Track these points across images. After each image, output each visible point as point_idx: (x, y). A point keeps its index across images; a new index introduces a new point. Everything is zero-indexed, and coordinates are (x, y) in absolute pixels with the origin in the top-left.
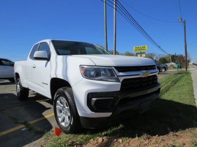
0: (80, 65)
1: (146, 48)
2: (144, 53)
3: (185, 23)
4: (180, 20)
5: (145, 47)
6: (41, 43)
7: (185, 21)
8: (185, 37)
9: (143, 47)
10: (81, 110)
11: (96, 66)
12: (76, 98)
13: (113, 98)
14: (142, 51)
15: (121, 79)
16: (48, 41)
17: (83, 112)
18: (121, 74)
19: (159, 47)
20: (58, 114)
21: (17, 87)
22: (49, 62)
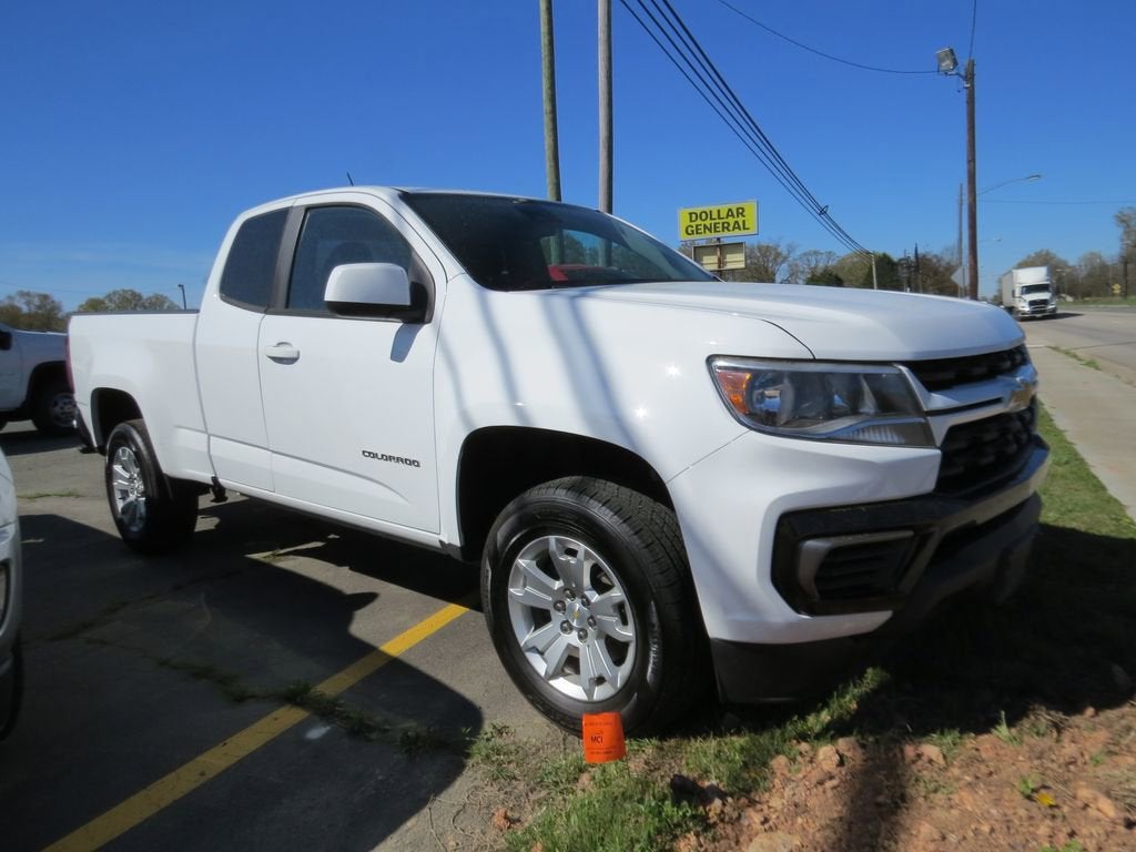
0: (710, 360)
1: (750, 217)
2: (737, 247)
3: (970, 77)
4: (947, 64)
5: (741, 212)
6: (308, 209)
7: (972, 64)
8: (972, 160)
9: (730, 213)
10: (726, 609)
11: (814, 360)
12: (699, 544)
13: (909, 533)
14: (728, 237)
15: (940, 428)
16: (379, 199)
17: (741, 616)
18: (938, 400)
19: (823, 212)
20: (525, 636)
21: (110, 475)
22: (425, 333)
